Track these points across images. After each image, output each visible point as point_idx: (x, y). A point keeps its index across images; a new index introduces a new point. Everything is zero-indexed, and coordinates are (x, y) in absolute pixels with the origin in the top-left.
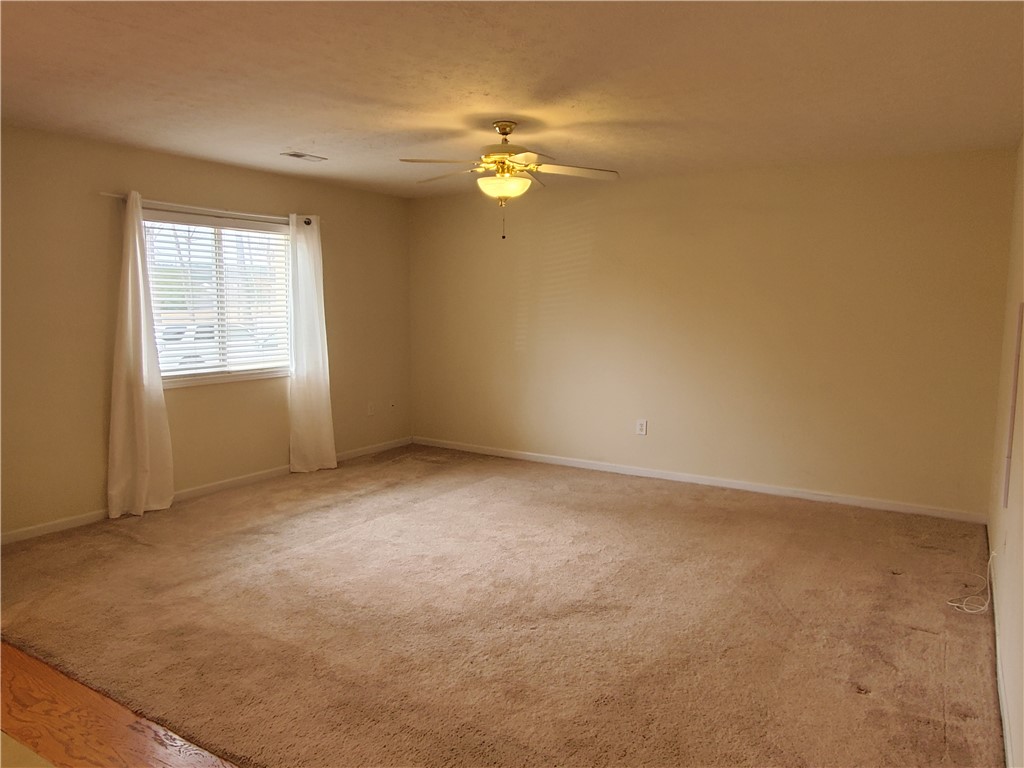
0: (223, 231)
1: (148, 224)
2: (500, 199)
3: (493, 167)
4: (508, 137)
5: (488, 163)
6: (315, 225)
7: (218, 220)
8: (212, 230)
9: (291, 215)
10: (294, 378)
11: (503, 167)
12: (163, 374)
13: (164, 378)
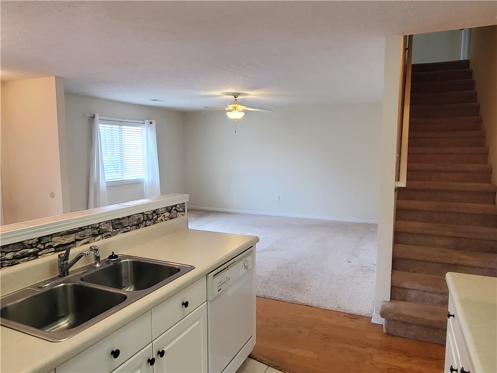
0: (122, 127)
1: (100, 125)
2: (234, 119)
3: (232, 108)
4: (237, 98)
5: (231, 107)
6: (154, 124)
7: (121, 123)
8: (118, 127)
9: (146, 120)
10: (147, 182)
11: (235, 108)
12: (106, 181)
13: (106, 182)
